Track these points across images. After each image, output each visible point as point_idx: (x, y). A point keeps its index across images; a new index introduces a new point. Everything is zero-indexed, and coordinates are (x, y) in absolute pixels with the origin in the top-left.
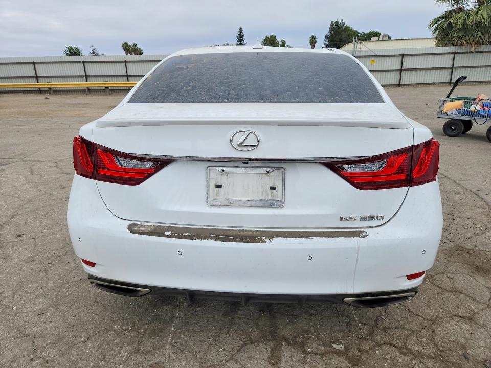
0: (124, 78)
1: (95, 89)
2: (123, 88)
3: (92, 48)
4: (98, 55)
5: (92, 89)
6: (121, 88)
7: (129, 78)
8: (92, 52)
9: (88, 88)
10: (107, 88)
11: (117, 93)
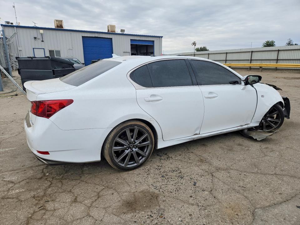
0: (275, 61)
1: (254, 67)
2: (272, 68)
3: (289, 41)
4: (292, 45)
5: (253, 67)
6: (271, 68)
7: (278, 61)
8: (288, 43)
9: (250, 67)
10: (260, 67)
11: (267, 71)
